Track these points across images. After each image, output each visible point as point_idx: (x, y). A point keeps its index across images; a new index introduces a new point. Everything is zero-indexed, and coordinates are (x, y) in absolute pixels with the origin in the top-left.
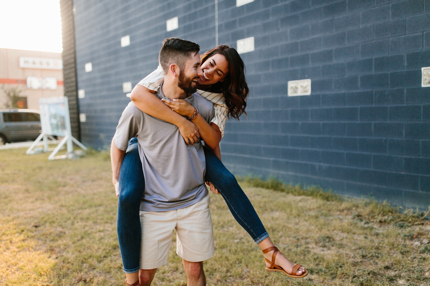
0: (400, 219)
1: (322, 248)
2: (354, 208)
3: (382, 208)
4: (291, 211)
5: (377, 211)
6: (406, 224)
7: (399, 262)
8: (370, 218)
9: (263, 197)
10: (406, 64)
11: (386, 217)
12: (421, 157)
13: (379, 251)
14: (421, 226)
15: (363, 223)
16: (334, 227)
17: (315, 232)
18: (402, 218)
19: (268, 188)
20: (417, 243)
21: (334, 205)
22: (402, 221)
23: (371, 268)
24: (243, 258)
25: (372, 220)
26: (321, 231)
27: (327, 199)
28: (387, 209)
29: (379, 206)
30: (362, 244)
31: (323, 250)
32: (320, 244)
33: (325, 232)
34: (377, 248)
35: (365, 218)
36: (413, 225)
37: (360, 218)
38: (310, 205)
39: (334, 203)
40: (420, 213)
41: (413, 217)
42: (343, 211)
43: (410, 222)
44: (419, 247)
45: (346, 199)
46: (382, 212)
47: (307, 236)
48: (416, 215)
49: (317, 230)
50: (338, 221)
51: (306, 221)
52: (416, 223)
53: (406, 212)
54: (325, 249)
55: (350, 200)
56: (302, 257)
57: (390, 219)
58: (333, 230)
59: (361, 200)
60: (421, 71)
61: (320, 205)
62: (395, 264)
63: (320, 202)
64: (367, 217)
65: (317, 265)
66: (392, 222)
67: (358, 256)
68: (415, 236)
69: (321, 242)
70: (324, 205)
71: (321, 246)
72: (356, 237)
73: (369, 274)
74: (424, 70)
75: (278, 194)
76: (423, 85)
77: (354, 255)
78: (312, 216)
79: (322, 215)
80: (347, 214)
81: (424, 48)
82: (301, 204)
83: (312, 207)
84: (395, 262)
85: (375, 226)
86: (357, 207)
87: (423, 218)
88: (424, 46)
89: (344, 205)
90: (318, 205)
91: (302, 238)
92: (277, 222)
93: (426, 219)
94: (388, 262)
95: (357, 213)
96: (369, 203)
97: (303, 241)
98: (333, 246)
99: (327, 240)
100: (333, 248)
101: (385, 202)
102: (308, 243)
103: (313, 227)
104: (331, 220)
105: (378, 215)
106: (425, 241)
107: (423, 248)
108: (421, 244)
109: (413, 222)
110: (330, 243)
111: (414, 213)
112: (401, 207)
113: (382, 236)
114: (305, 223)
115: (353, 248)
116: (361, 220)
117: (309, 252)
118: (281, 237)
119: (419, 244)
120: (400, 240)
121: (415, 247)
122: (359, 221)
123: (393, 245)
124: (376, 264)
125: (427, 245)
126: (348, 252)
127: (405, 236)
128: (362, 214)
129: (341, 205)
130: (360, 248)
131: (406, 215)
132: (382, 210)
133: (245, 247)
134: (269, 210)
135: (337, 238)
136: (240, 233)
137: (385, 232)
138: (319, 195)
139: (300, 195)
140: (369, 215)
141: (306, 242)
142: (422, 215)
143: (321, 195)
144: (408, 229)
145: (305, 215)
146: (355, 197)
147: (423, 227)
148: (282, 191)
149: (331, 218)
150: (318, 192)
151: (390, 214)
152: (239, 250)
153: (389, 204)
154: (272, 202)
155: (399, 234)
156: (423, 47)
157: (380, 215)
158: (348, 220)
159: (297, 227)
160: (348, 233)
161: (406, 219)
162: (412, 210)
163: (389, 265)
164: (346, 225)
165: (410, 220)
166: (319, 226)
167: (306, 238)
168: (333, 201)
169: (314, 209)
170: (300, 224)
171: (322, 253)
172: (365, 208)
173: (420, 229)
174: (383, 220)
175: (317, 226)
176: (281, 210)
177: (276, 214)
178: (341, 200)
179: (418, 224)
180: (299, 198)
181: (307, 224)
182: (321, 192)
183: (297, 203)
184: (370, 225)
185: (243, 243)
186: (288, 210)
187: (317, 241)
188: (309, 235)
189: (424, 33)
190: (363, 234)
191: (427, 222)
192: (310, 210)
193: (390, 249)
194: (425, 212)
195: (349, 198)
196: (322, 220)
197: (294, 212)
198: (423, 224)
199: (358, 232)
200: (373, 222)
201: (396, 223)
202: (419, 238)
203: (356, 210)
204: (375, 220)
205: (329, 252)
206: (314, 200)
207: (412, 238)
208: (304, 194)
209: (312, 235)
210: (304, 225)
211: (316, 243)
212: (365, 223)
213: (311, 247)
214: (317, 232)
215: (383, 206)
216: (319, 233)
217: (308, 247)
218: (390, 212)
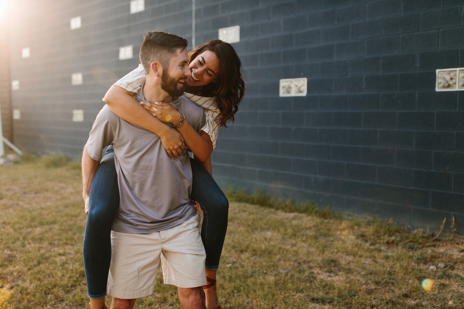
0: (408, 241)
1: (328, 274)
2: (356, 227)
3: (387, 227)
4: (286, 230)
5: (382, 231)
6: (416, 245)
7: (418, 289)
8: (376, 238)
9: (250, 214)
10: (418, 65)
11: (393, 238)
12: (433, 170)
13: (393, 276)
14: (433, 248)
15: (368, 244)
16: (337, 248)
17: (317, 254)
18: (411, 239)
19: (253, 203)
20: (432, 267)
21: (333, 223)
22: (412, 242)
23: (388, 296)
24: (241, 286)
25: (378, 241)
26: (323, 253)
27: (324, 216)
28: (393, 228)
29: (384, 225)
30: (372, 268)
31: (330, 276)
32: (325, 269)
33: (328, 255)
34: (390, 273)
35: (370, 239)
36: (424, 247)
37: (365, 238)
38: (306, 224)
39: (332, 221)
40: (431, 234)
41: (423, 237)
42: (344, 230)
43: (420, 244)
44: (436, 272)
45: (345, 216)
46: (388, 232)
47: (309, 260)
48: (426, 235)
49: (318, 252)
50: (341, 242)
51: (304, 241)
52: (427, 244)
53: (415, 231)
54: (332, 275)
55: (350, 218)
56: (308, 285)
57: (397, 239)
58: (337, 252)
59: (363, 219)
60: (435, 73)
61: (317, 223)
62: (413, 291)
63: (317, 220)
64: (372, 237)
65: (327, 293)
66: (402, 244)
67: (370, 282)
68: (428, 260)
69: (325, 267)
70: (321, 223)
71: (326, 272)
72: (363, 260)
73: (387, 303)
74: (439, 72)
75: (266, 211)
76: (437, 90)
77: (366, 281)
78: (311, 237)
79: (321, 235)
80: (348, 234)
81: (439, 48)
82: (294, 222)
83: (308, 225)
84: (413, 289)
85: (383, 248)
86: (359, 225)
87: (434, 238)
88: (440, 45)
89: (344, 224)
90: (315, 224)
91: (304, 262)
92: (272, 243)
93: (438, 240)
94: (405, 289)
95: (360, 233)
96: (373, 222)
97: (305, 266)
98: (340, 271)
99: (333, 264)
100: (340, 273)
101: (391, 221)
102: (311, 268)
103: (313, 249)
104: (333, 241)
105: (384, 234)
106: (441, 265)
107: (440, 273)
108: (437, 268)
109: (424, 243)
110: (336, 268)
111: (424, 233)
112: (409, 226)
113: (392, 259)
114: (303, 244)
115: (363, 273)
116: (366, 241)
117: (315, 278)
118: (279, 260)
119: (435, 269)
120: (413, 264)
121: (431, 272)
122: (363, 242)
123: (407, 269)
124: (393, 291)
125: (444, 269)
126: (358, 277)
127: (418, 259)
128: (366, 234)
129: (341, 223)
130: (371, 274)
131: (415, 235)
132: (388, 229)
133: (241, 273)
134: (259, 229)
135: (343, 262)
136: (230, 257)
137: (394, 254)
138: (314, 211)
139: (291, 211)
140: (373, 235)
141: (309, 266)
142: (433, 235)
143: (316, 212)
144: (419, 252)
145: (303, 235)
146: (356, 215)
147: (436, 249)
148: (271, 206)
149: (332, 239)
150: (313, 209)
151: (398, 234)
152: (233, 276)
153: (396, 223)
154: (261, 219)
155: (411, 257)
156: (438, 46)
157: (386, 235)
158: (350, 240)
159: (295, 248)
160: (354, 256)
161: (415, 240)
162: (422, 230)
163: (407, 292)
164: (350, 247)
165: (421, 241)
166: (321, 248)
167: (309, 262)
168: (331, 219)
169: (310, 228)
170: (298, 245)
171: (329, 279)
172: (369, 227)
173: (433, 251)
174: (391, 240)
175: (317, 247)
176: (273, 229)
177: (269, 234)
178: (340, 218)
179: (430, 246)
180: (292, 215)
181: (305, 245)
182: (317, 209)
183: (291, 221)
184: (377, 246)
185: (237, 268)
186: (282, 230)
187: (321, 264)
188: (311, 258)
189: (440, 31)
190: (370, 257)
191: (438, 243)
192: (307, 229)
193: (405, 274)
194: (436, 232)
195: (349, 215)
196: (322, 240)
197: (290, 231)
198: (434, 246)
199: (365, 255)
200: (380, 243)
201: (405, 244)
202: (433, 261)
203: (358, 229)
204: (382, 241)
205: (337, 278)
206: (309, 218)
207: (425, 261)
208: (297, 210)
209: (315, 258)
210: (303, 247)
211: (321, 268)
212: (371, 245)
213: (315, 272)
214: (319, 255)
215: (389, 224)
216: (321, 255)
217: (313, 273)
218: (397, 231)
